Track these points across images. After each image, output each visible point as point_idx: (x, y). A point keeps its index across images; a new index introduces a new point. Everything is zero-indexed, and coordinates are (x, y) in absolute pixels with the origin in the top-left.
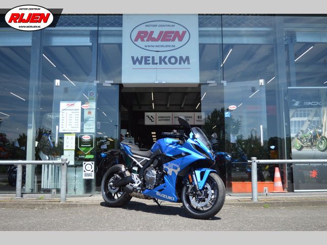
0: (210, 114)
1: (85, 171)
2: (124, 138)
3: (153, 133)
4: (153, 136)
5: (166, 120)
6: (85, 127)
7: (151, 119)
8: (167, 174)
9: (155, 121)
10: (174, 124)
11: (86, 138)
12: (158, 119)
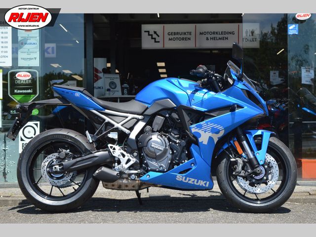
0: (275, 26)
1: (22, 140)
2: (101, 75)
3: (159, 64)
4: (160, 71)
5: (183, 39)
6: (20, 55)
7: (153, 36)
8: (197, 143)
9: (162, 42)
10: (198, 46)
11: (23, 77)
12: (167, 37)
